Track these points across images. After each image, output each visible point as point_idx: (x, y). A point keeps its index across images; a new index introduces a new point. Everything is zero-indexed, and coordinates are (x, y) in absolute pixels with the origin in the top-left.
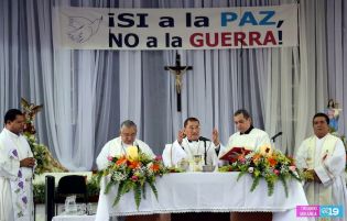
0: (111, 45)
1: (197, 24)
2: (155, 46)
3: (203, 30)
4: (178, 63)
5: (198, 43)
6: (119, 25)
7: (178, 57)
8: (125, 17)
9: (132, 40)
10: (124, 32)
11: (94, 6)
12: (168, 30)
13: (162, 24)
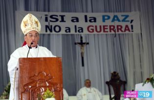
0: (46, 31)
1: (90, 21)
2: (70, 32)
3: (93, 24)
4: (82, 41)
6: (51, 21)
7: (81, 38)
8: (54, 17)
9: (57, 29)
10: (53, 24)
11: (37, 11)
12: (76, 23)
13: (73, 21)
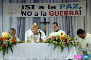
0: (22, 15)
1: (52, 8)
2: (37, 15)
3: (54, 10)
4: (45, 21)
5: (52, 15)
6: (25, 9)
7: (45, 19)
8: (28, 6)
9: (29, 14)
10: (27, 11)
11: (17, 3)
12: (42, 10)
13: (40, 8)
